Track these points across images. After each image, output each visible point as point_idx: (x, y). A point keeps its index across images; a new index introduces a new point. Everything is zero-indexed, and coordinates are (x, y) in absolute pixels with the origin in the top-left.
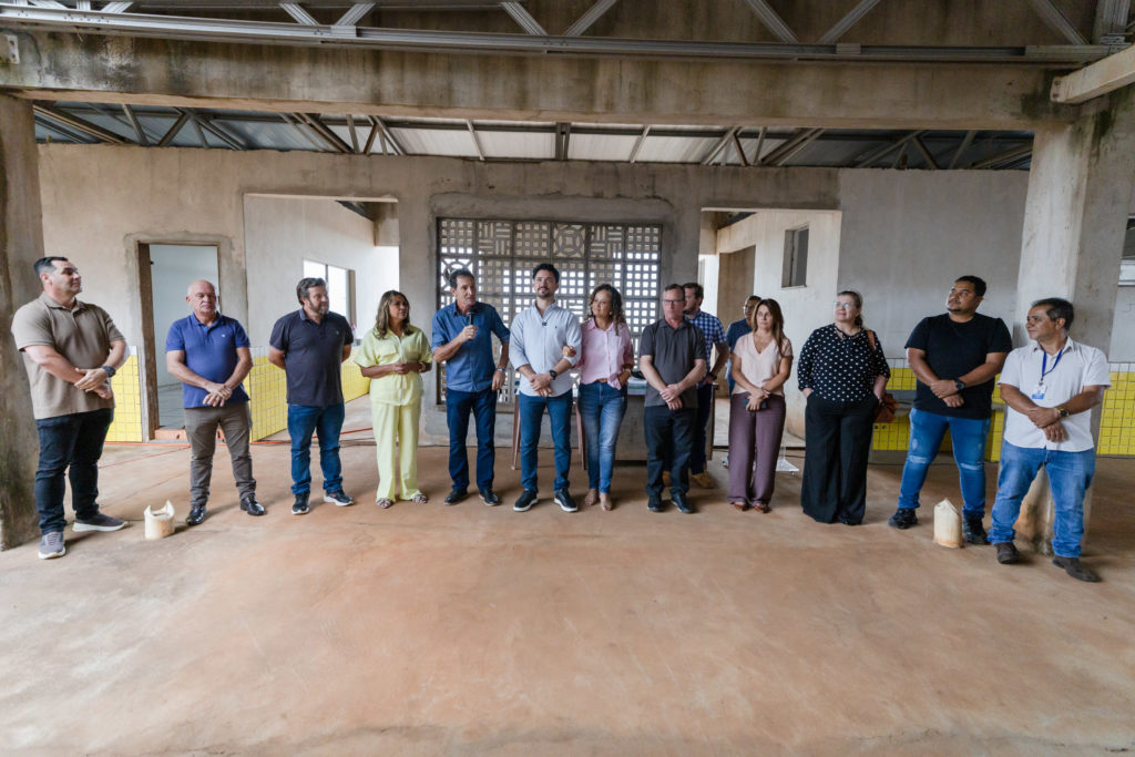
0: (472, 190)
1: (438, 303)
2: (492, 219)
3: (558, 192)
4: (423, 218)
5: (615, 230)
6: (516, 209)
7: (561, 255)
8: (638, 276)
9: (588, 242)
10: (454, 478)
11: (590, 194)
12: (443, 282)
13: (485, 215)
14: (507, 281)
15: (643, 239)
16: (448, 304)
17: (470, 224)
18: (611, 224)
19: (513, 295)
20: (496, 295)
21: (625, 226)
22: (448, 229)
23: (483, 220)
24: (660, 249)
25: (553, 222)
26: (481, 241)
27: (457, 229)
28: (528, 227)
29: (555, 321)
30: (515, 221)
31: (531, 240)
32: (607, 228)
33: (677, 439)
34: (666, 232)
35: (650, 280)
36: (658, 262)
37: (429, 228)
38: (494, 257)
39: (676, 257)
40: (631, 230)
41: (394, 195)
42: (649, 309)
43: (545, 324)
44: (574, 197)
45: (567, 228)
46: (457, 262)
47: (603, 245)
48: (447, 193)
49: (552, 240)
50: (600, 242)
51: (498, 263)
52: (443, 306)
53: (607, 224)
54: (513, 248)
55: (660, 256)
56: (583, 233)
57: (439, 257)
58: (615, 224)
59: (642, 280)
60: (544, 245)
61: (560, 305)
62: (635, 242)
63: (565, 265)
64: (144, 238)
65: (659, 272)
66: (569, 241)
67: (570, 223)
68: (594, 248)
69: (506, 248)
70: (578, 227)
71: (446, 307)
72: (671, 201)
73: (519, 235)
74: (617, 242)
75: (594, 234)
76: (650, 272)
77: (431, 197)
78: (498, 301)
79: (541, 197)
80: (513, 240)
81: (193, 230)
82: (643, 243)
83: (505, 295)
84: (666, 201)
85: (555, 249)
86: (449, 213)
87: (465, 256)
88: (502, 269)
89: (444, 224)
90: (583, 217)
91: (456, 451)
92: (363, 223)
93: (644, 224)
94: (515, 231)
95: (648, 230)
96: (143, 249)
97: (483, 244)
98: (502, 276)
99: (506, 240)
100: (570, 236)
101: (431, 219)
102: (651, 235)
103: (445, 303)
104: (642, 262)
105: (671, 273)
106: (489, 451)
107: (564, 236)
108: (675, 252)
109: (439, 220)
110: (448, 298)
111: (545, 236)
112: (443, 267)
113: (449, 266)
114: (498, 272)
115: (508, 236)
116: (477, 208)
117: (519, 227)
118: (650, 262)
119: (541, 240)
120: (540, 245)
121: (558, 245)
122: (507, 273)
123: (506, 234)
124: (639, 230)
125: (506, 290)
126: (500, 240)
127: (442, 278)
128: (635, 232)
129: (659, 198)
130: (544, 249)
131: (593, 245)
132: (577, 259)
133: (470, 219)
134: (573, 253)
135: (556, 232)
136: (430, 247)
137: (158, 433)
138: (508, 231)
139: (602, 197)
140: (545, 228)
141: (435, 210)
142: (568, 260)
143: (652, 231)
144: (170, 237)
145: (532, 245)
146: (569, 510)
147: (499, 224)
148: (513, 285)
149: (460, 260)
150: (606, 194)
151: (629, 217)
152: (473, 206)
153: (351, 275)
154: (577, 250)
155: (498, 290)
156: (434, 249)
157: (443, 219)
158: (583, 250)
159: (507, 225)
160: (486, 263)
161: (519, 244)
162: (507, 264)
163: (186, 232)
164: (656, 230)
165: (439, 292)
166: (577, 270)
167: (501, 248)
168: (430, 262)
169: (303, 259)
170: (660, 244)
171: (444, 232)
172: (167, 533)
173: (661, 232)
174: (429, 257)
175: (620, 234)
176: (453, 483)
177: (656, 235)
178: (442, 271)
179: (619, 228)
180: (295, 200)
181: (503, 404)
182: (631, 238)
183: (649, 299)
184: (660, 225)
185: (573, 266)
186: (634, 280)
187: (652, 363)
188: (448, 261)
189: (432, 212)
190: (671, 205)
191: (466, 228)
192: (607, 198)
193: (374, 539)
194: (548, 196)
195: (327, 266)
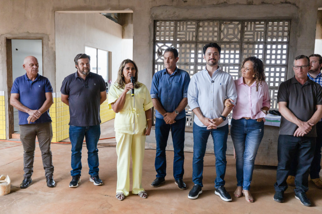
0: (175, 3)
1: (154, 69)
2: (186, 20)
3: (225, 2)
4: (146, 21)
5: (260, 24)
6: (199, 14)
7: (225, 40)
8: (274, 52)
9: (242, 32)
10: (157, 170)
11: (245, 3)
12: (157, 57)
13: (181, 18)
14: (193, 56)
15: (278, 29)
16: (159, 70)
17: (172, 23)
18: (257, 21)
19: (196, 64)
20: (186, 64)
21: (266, 21)
22: (160, 27)
23: (180, 21)
24: (289, 34)
25: (221, 21)
26: (178, 33)
27: (165, 26)
28: (206, 24)
29: (219, 80)
30: (198, 21)
31: (208, 32)
32: (255, 24)
33: (301, 156)
34: (293, 23)
35: (282, 54)
36: (287, 43)
37: (149, 26)
38: (186, 42)
39: (300, 40)
40: (270, 23)
41: (131, 8)
42: (280, 72)
43: (213, 82)
44: (234, 5)
45: (229, 24)
46: (165, 45)
47: (252, 33)
48: (160, 6)
49: (220, 31)
50: (250, 31)
51: (188, 46)
52: (156, 71)
53: (255, 21)
54: (197, 36)
55: (289, 39)
56: (240, 26)
57: (155, 42)
58: (260, 21)
59: (276, 54)
60: (216, 34)
61: (224, 70)
62: (272, 31)
63: (228, 46)
64: (9, 36)
65: (288, 50)
66: (231, 31)
67: (231, 20)
68: (246, 35)
69: (193, 36)
70: (237, 23)
71: (158, 72)
72: (297, 4)
73: (201, 29)
74: (261, 31)
75: (247, 26)
76: (282, 49)
77: (151, 8)
78: (187, 67)
79: (214, 6)
80: (197, 31)
81: (31, 31)
82: (278, 31)
83: (192, 64)
84: (294, 4)
85: (222, 36)
86: (161, 17)
87: (169, 42)
88: (190, 49)
89: (158, 24)
90: (241, 17)
91: (159, 154)
92: (116, 26)
93: (279, 20)
94: (198, 27)
95: (281, 23)
96: (8, 42)
97: (179, 35)
98: (190, 53)
99: (193, 32)
100: (231, 28)
101: (151, 22)
102: (283, 26)
103: (157, 69)
104: (277, 43)
105: (296, 49)
106: (180, 158)
107: (228, 28)
108: (299, 36)
109: (155, 22)
110: (159, 66)
111: (216, 29)
112: (157, 48)
113: (160, 48)
114: (188, 51)
115: (194, 30)
116: (177, 14)
117: (201, 24)
118: (282, 43)
119: (214, 31)
120: (213, 34)
121: (224, 34)
122: (193, 51)
123: (193, 28)
124: (276, 23)
125: (192, 61)
126: (190, 32)
127: (156, 54)
128: (273, 24)
129: (290, 3)
130: (216, 37)
131: (246, 33)
132: (235, 42)
133: (172, 21)
134: (233, 38)
135: (223, 27)
136: (150, 37)
137: (13, 135)
138: (194, 26)
139: (253, 4)
140: (215, 23)
141: (154, 16)
142: (230, 43)
143: (284, 23)
144: (20, 35)
145: (208, 34)
146: (227, 200)
147: (189, 23)
148: (196, 58)
149: (166, 44)
150: (254, 2)
151: (269, 15)
152: (175, 13)
153: (110, 54)
154: (236, 37)
155: (188, 61)
156: (152, 38)
157: (158, 21)
158: (239, 36)
159: (194, 23)
160: (181, 46)
161: (201, 34)
162: (193, 46)
163: (28, 32)
164: (287, 23)
165: (154, 62)
166: (235, 49)
167: (190, 37)
168: (150, 46)
169: (85, 46)
170: (289, 32)
171: (158, 29)
172: (6, 193)
173: (290, 24)
174: (149, 43)
175: (263, 26)
176: (157, 174)
177: (286, 26)
178: (156, 51)
179: (262, 23)
180: (81, 14)
181: (189, 127)
182: (270, 28)
183: (281, 66)
184: (289, 20)
185: (233, 46)
186: (271, 54)
187: (287, 106)
188: (160, 45)
189: (152, 17)
190: (298, 7)
191: (170, 26)
192: (255, 5)
193: (112, 206)
194: (219, 5)
195: (97, 49)
